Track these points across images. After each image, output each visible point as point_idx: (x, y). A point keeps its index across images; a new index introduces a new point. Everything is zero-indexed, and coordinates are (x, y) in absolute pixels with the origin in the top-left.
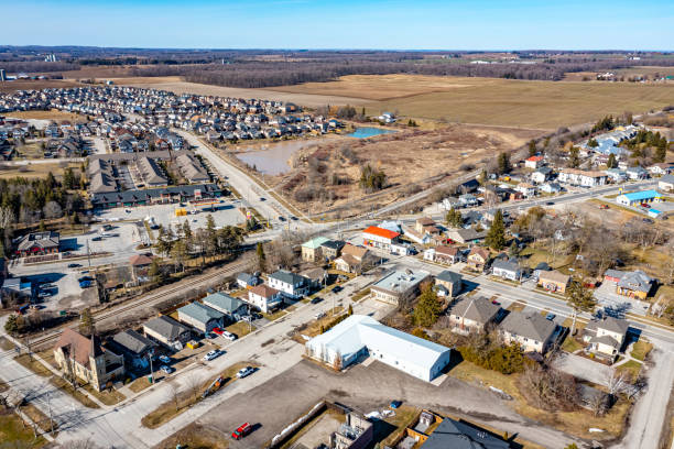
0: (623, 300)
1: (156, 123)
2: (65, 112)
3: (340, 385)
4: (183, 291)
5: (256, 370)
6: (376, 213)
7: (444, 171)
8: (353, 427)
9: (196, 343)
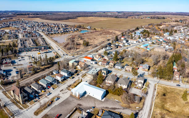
0: (143, 72)
1: (33, 30)
2: (13, 27)
3: (80, 102)
4: (40, 75)
5: (59, 98)
6: (87, 53)
7: (103, 41)
8: (83, 115)
9: (44, 91)
